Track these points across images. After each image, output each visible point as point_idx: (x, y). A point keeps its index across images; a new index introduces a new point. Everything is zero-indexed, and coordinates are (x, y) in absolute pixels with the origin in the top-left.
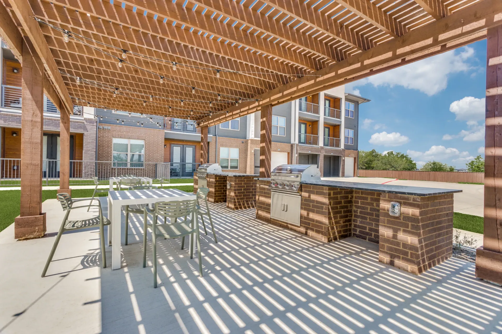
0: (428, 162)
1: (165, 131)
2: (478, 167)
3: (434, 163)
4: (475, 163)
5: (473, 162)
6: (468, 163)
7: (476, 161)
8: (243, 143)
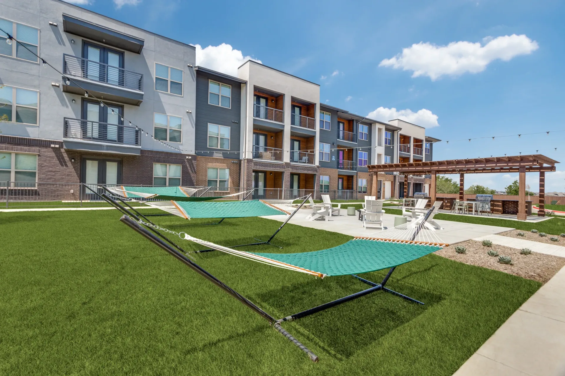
0: (472, 186)
1: (339, 170)
2: (515, 191)
3: (477, 187)
4: (513, 187)
5: (511, 186)
6: (507, 187)
7: (513, 185)
8: (369, 175)
